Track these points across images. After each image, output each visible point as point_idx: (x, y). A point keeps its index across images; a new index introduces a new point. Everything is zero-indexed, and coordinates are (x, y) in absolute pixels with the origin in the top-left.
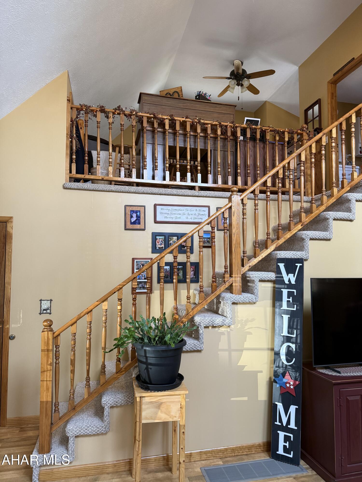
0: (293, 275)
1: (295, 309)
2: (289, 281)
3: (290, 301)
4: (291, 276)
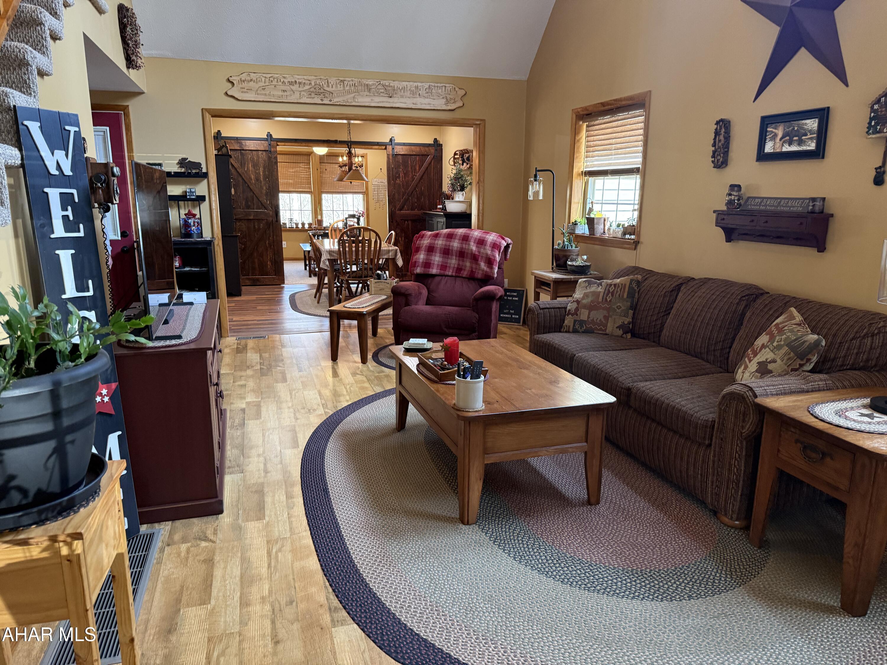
0: (64, 152)
1: (81, 234)
2: (59, 167)
3: (68, 216)
4: (60, 154)
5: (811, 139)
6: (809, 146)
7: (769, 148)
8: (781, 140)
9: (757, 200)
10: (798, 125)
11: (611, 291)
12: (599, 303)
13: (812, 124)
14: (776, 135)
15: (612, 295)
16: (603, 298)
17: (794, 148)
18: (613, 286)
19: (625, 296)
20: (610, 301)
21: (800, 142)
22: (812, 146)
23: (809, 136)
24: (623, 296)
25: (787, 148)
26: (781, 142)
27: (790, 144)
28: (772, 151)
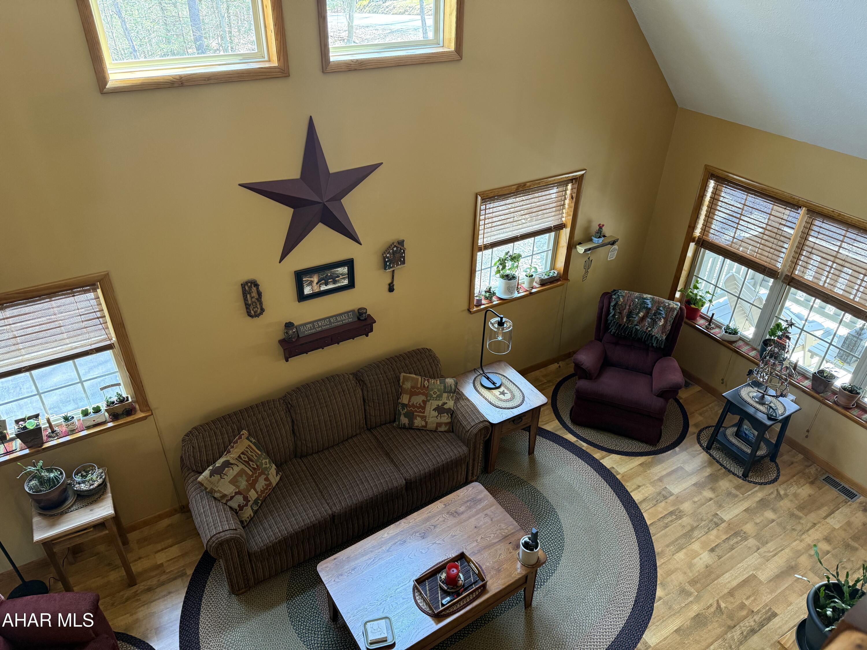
5: (344, 278)
6: (343, 283)
7: (307, 290)
8: (317, 284)
9: (309, 326)
10: (331, 273)
11: (247, 459)
12: (252, 476)
13: (344, 270)
14: (312, 282)
15: (252, 461)
16: (251, 470)
17: (331, 286)
18: (242, 456)
19: (260, 453)
20: (257, 466)
21: (335, 282)
22: (346, 282)
23: (341, 277)
24: (258, 454)
25: (324, 288)
26: (318, 285)
27: (326, 284)
28: (311, 292)
